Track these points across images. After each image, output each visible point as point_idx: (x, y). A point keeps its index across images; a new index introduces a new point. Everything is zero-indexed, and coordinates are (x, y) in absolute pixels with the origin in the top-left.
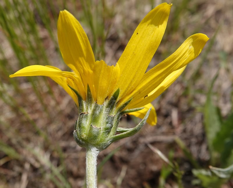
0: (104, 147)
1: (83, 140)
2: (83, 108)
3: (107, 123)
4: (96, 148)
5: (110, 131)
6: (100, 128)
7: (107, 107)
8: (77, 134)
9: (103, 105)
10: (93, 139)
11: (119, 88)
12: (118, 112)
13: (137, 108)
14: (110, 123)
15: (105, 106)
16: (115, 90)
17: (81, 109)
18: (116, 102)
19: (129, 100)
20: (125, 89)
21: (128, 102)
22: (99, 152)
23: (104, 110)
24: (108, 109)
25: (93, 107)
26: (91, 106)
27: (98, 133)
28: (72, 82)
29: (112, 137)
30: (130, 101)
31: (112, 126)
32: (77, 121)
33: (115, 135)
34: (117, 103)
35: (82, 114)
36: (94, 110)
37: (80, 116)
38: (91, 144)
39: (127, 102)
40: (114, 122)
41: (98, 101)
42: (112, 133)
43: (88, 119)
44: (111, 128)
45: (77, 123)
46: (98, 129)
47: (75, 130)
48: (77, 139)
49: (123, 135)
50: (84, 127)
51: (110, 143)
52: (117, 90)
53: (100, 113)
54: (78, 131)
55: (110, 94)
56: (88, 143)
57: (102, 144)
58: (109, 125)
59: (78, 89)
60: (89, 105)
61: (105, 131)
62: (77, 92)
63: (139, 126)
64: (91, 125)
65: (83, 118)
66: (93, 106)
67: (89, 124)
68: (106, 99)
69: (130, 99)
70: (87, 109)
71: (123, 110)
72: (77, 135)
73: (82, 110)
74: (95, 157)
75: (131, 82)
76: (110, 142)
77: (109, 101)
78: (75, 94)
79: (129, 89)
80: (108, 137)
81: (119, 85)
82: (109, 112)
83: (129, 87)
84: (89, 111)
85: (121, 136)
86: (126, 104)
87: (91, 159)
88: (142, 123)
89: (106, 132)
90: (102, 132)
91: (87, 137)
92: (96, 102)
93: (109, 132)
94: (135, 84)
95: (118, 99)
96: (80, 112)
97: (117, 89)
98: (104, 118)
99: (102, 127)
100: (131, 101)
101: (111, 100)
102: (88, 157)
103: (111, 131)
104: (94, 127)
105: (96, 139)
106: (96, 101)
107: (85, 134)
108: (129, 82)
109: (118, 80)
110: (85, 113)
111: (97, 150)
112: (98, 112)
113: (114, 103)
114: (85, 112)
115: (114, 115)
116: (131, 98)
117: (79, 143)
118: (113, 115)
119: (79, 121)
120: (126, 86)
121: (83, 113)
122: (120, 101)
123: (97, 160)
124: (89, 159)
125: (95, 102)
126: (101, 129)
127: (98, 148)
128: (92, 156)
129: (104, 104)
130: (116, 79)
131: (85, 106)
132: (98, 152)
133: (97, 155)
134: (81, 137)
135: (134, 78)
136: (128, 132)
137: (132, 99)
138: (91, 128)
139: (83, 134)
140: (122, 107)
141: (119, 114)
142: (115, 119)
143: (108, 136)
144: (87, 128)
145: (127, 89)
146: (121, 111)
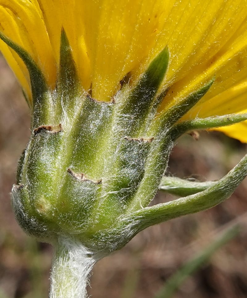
0: (112, 246)
1: (41, 219)
2: (44, 109)
3: (124, 164)
4: (86, 246)
5: (134, 192)
6: (100, 183)
7: (126, 110)
8: (22, 197)
9: (114, 102)
10: (75, 219)
11: (166, 49)
12: (163, 128)
13: (231, 116)
14: (134, 166)
15: (120, 105)
16: (154, 54)
17: (38, 114)
18: (158, 94)
19: (201, 88)
20: (187, 51)
21: (199, 93)
22: (93, 261)
23: (115, 120)
24: (128, 115)
25: (78, 109)
26: (72, 105)
27: (92, 200)
28: (12, 18)
29: (138, 211)
30: (204, 91)
31: (142, 176)
32: (24, 153)
33: (152, 204)
34: (160, 98)
35: (39, 130)
36: (82, 120)
37: (35, 137)
38: (67, 234)
39: (195, 95)
40: (150, 159)
41: (94, 90)
42: (139, 198)
43: (62, 148)
44: (138, 181)
45: (25, 160)
46: (92, 185)
47: (17, 184)
48: (20, 215)
49: (177, 207)
50: (45, 178)
51: (131, 233)
52: (160, 52)
53: (100, 129)
54: (25, 188)
55: (137, 67)
56: (58, 229)
57: (106, 235)
58: (130, 172)
59: (31, 43)
60: (64, 101)
61: (116, 192)
62: (27, 55)
63: (231, 177)
64: (69, 171)
65: (43, 144)
66: (79, 103)
67: (64, 167)
68: (122, 83)
69: (205, 85)
70: (60, 113)
71: (184, 120)
72: (22, 202)
73: (43, 118)
74: (80, 276)
75: (211, 27)
76: (132, 228)
77: (133, 92)
78: (20, 59)
79: (203, 50)
80: (125, 210)
81: (167, 38)
82: (133, 128)
83: (201, 44)
84: (63, 123)
85: (169, 209)
86: (192, 101)
87: (69, 284)
88: (240, 168)
89: (120, 195)
90: (104, 194)
91: (56, 212)
92: (90, 92)
93: (129, 197)
94: (222, 34)
95: (163, 86)
96: (35, 124)
97: (162, 49)
98: (115, 147)
99: (104, 179)
100: (210, 91)
101: (138, 86)
102: (56, 277)
103: (139, 191)
104: (78, 178)
105: (84, 217)
106: (91, 87)
107: (47, 198)
108: (201, 27)
109: (162, 19)
110: (50, 128)
111: (89, 256)
112: (92, 127)
113: (151, 96)
114: (50, 125)
115: (151, 137)
116: (208, 80)
117: (29, 227)
118: (147, 139)
119: (31, 156)
120: (193, 41)
121: (45, 128)
122: (171, 90)
123: (87, 288)
124: (60, 284)
125: (86, 93)
126: (104, 185)
127: (91, 247)
128: (69, 274)
129: (117, 100)
130: (156, 17)
131: (51, 102)
132: (91, 261)
133: (90, 269)
134: (33, 208)
135: (218, 15)
136: (193, 196)
137: (211, 84)
138: (69, 180)
139: (42, 199)
140: (178, 111)
141: (168, 134)
142: (152, 150)
143: (125, 207)
144: (54, 179)
145: (197, 50)
146: (176, 124)
